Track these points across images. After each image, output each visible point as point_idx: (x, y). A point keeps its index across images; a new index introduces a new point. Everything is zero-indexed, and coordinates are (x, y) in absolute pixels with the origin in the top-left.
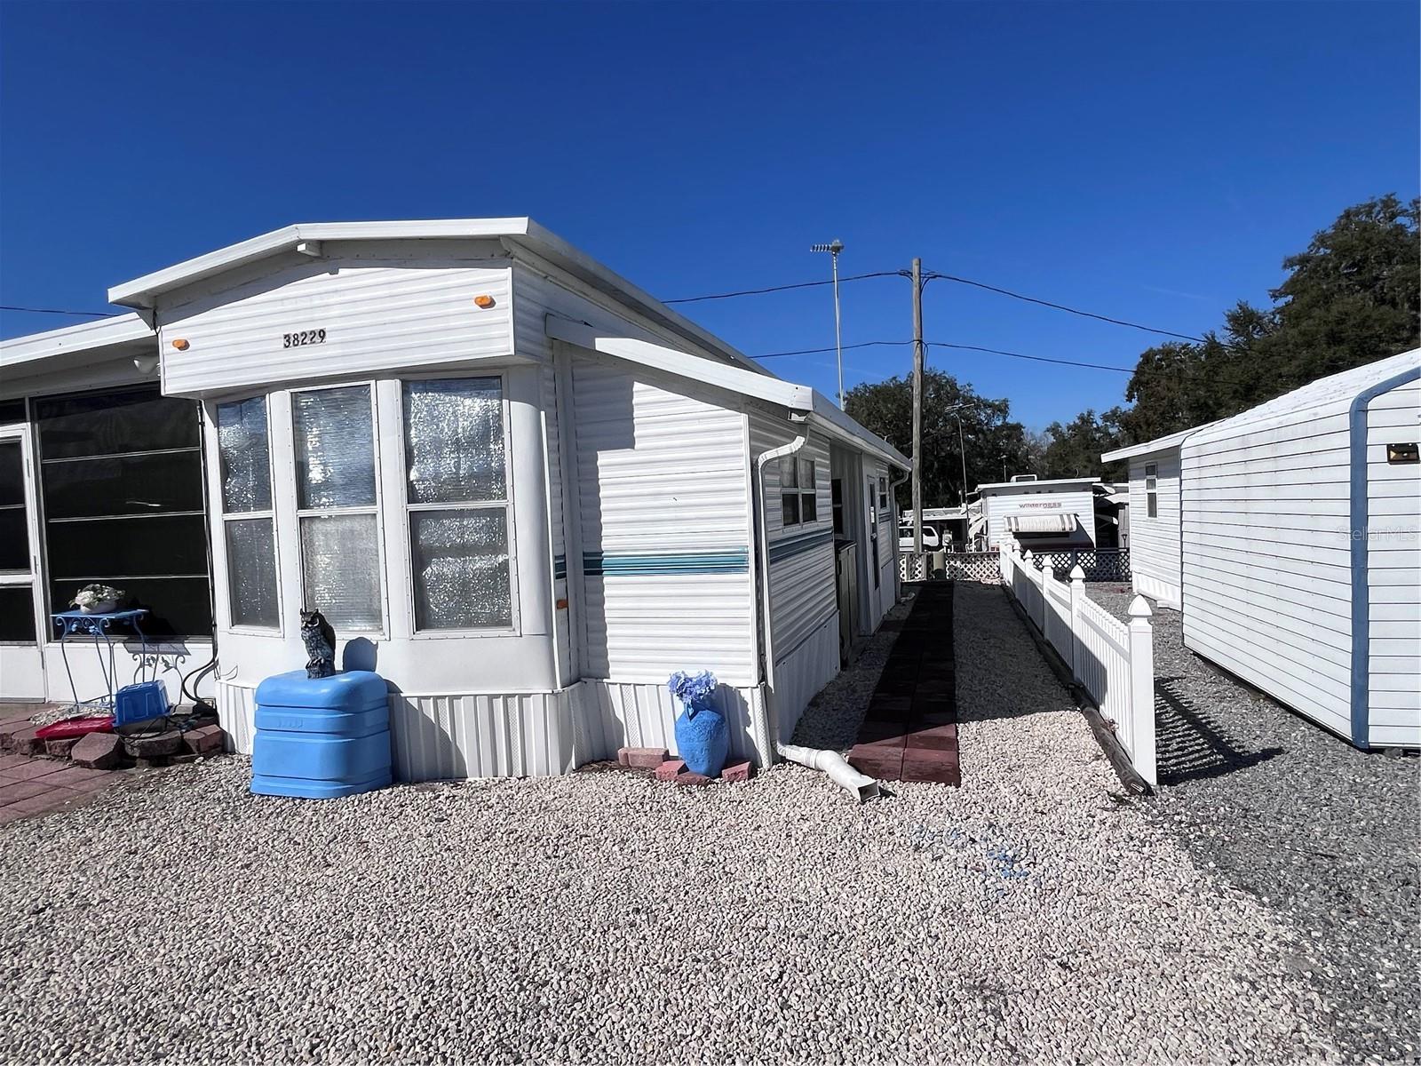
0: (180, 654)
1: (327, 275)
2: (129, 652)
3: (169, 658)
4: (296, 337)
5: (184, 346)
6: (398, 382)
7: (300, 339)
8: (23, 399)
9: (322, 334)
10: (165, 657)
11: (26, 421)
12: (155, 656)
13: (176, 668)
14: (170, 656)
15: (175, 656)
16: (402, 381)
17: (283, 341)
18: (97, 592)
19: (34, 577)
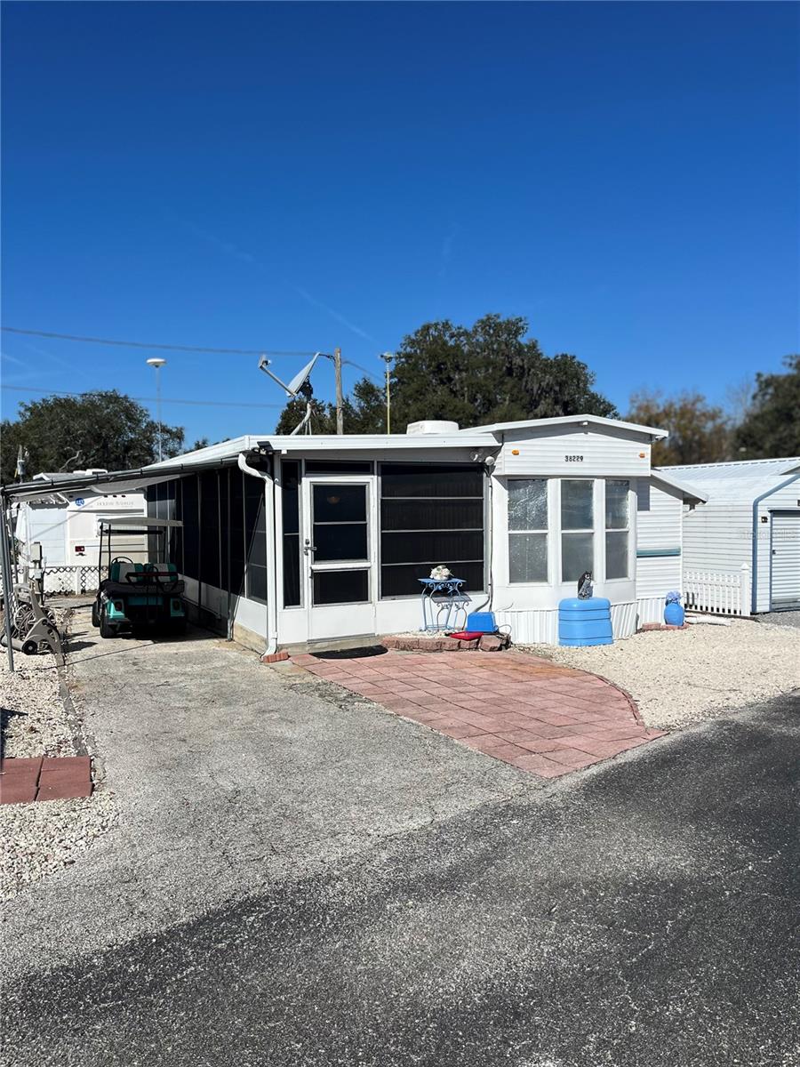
0: (466, 601)
1: (583, 434)
2: (435, 603)
3: (461, 604)
4: (571, 457)
6: (604, 481)
7: (573, 458)
8: (373, 462)
9: (582, 458)
10: (457, 604)
11: (373, 474)
12: (450, 603)
13: (463, 609)
16: (606, 480)
17: (565, 458)
18: (438, 570)
19: (372, 564)
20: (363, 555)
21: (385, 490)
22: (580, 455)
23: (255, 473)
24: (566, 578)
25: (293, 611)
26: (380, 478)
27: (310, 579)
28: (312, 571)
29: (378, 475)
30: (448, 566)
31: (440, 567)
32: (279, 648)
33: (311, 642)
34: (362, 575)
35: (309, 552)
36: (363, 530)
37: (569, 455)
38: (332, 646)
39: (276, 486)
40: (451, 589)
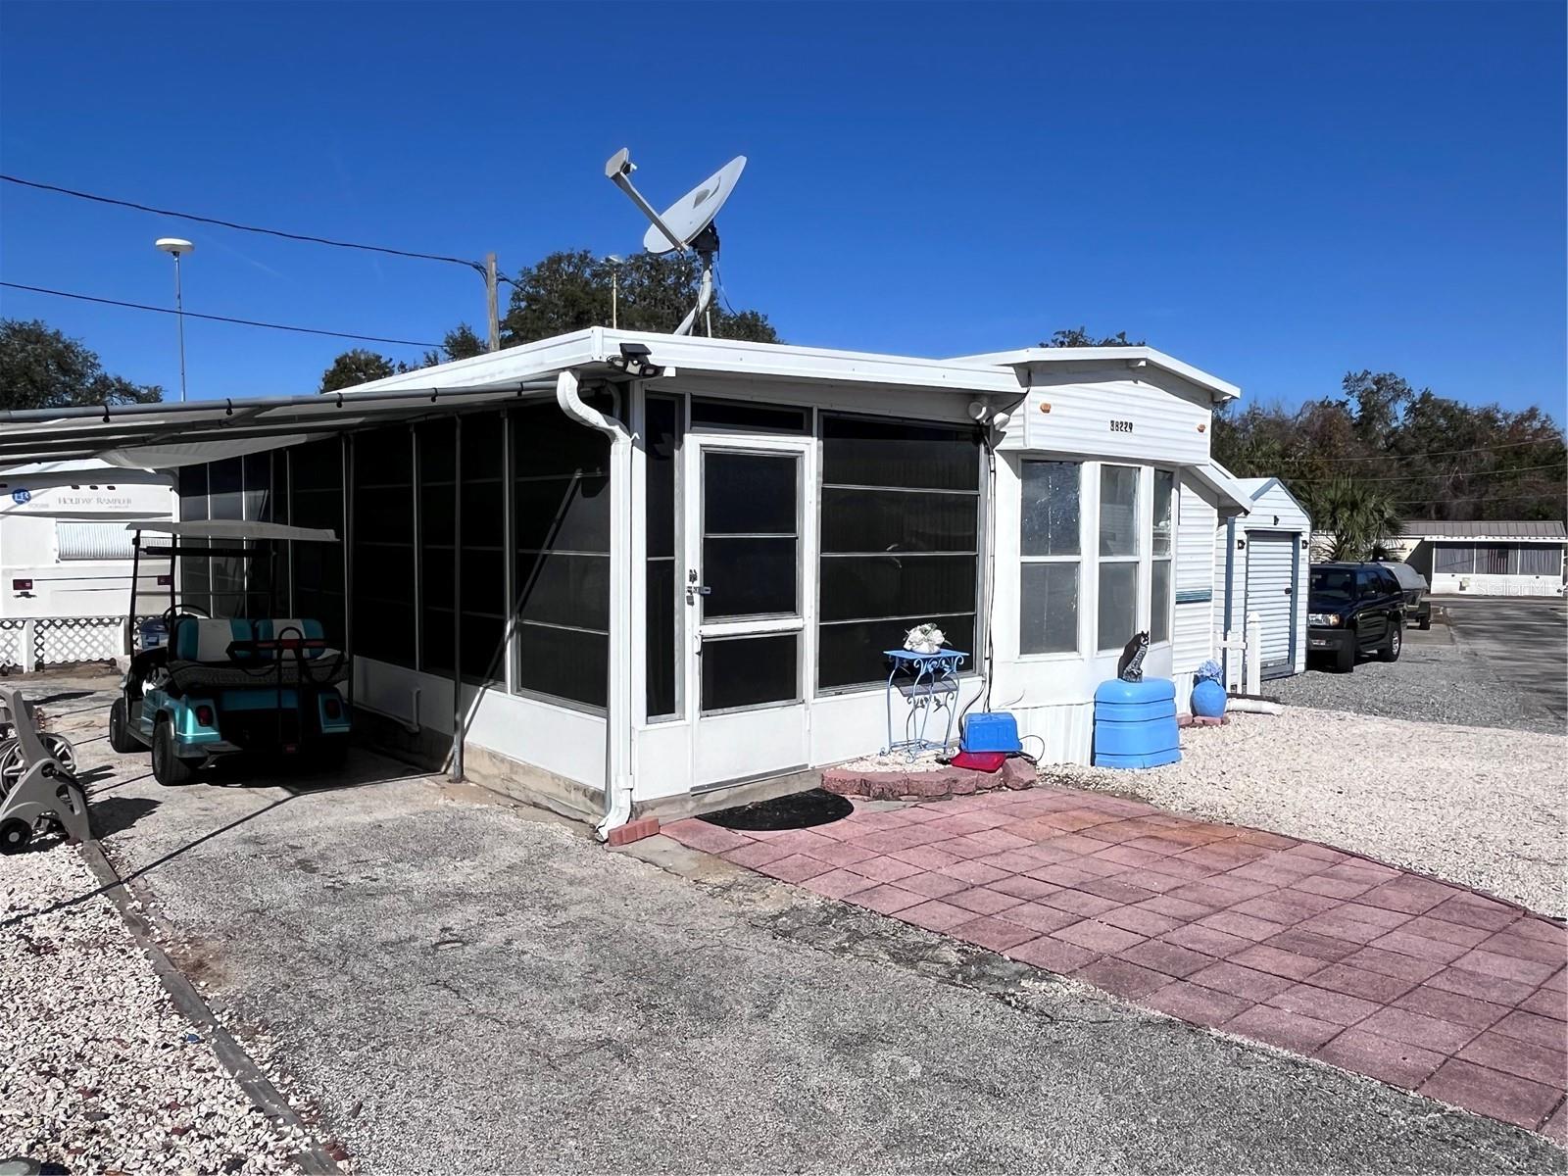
4: (1117, 424)
5: (1046, 409)
7: (1119, 426)
8: (812, 409)
9: (1131, 426)
10: (937, 696)
13: (946, 706)
16: (1155, 468)
17: (1110, 425)
18: (925, 632)
19: (806, 622)
20: (787, 603)
21: (830, 469)
22: (1128, 420)
23: (594, 417)
24: (1102, 645)
25: (664, 726)
26: (821, 443)
27: (696, 657)
28: (701, 638)
29: (819, 437)
30: (940, 625)
31: (927, 626)
32: (636, 810)
33: (699, 792)
34: (787, 644)
35: (697, 598)
37: (1115, 419)
39: (635, 448)
40: (948, 669)
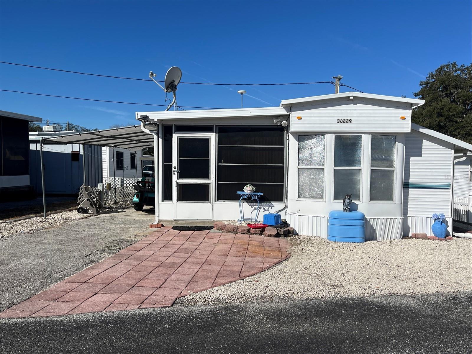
0: (270, 206)
1: (353, 105)
2: (250, 205)
3: (266, 208)
4: (341, 120)
5: (300, 118)
6: (371, 135)
7: (343, 121)
8: (213, 125)
9: (351, 121)
10: (264, 207)
11: (213, 132)
12: (260, 207)
13: (268, 211)
14: (266, 207)
15: (268, 207)
16: (372, 135)
17: (337, 121)
18: (248, 187)
19: (212, 182)
20: (207, 176)
21: (221, 141)
22: (349, 119)
23: (147, 131)
24: (336, 197)
27: (176, 188)
28: (177, 183)
29: (216, 133)
31: (248, 185)
33: (176, 221)
34: (206, 187)
35: (176, 173)
36: (208, 162)
37: (340, 119)
38: (188, 223)
39: (159, 138)
40: (253, 198)
